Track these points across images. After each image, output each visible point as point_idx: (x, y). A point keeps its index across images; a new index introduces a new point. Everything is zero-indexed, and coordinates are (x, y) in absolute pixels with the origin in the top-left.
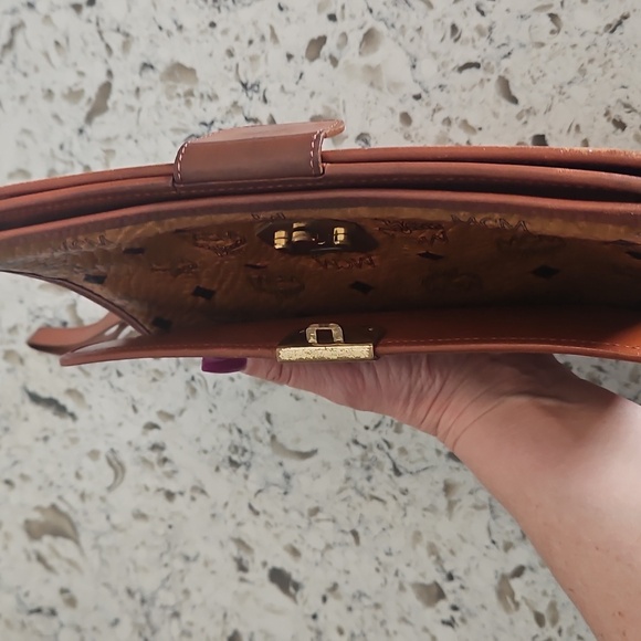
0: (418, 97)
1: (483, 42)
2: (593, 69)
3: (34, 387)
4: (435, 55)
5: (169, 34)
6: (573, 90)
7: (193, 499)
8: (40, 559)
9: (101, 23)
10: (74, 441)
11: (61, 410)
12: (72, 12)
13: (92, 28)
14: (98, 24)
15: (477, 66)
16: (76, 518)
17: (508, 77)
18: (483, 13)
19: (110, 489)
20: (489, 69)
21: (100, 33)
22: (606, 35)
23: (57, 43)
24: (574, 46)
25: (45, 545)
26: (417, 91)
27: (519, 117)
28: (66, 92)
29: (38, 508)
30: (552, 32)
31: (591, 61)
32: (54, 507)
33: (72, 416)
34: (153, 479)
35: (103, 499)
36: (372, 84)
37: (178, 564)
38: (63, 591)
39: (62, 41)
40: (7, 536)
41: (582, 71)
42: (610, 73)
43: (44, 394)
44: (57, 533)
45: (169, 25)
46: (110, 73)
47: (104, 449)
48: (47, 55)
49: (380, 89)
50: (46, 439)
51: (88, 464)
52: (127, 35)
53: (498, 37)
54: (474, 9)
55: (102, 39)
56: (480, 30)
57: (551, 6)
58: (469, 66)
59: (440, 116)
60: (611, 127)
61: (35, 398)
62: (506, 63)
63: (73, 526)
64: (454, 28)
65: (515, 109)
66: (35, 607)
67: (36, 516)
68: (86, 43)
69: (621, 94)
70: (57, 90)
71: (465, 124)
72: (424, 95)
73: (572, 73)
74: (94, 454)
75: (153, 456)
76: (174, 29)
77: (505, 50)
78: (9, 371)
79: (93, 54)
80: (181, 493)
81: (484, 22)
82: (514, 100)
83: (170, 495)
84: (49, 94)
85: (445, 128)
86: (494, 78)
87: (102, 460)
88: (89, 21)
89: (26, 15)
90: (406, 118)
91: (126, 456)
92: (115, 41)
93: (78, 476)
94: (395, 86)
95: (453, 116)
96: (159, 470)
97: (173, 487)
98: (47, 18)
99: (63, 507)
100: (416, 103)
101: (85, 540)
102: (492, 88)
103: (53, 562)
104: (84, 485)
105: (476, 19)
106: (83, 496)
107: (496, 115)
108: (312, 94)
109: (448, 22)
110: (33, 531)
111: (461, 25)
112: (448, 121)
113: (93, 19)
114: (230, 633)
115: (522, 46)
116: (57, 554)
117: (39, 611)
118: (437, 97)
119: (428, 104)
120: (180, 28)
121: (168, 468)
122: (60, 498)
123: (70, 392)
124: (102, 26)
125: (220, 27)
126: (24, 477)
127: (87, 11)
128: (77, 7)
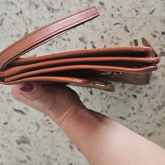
0: (105, 32)
1: (120, 18)
2: (147, 23)
3: (16, 108)
4: (108, 22)
5: (41, 19)
6: (143, 28)
7: (58, 132)
8: (21, 149)
9: (24, 18)
10: (27, 120)
11: (22, 113)
12: (16, 15)
13: (22, 19)
15: (119, 24)
16: (29, 138)
17: (126, 26)
18: (119, 11)
19: (37, 131)
20: (122, 24)
21: (24, 20)
22: (150, 15)
23: (13, 23)
24: (142, 18)
25: (22, 145)
26: (104, 30)
27: (130, 35)
28: (17, 35)
29: (20, 137)
30: (136, 15)
31: (147, 21)
32: (23, 137)
33: (26, 114)
34: (47, 128)
35: (35, 134)
36: (93, 29)
37: (55, 148)
38: (28, 156)
39: (14, 23)
40: (12, 144)
41: (144, 24)
42: (151, 24)
43: (18, 109)
44: (24, 142)
45: (41, 17)
46: (27, 30)
47: (34, 121)
48: (11, 26)
49: (95, 30)
50: (20, 120)
51: (31, 125)
52: (31, 20)
53: (123, 16)
54: (117, 10)
56: (119, 15)
57: (135, 8)
58: (117, 24)
59: (111, 36)
60: (152, 37)
61: (16, 110)
62: (126, 23)
63: (29, 140)
64: (112, 15)
65: (129, 34)
66: (21, 160)
67: (19, 139)
68: (20, 23)
69: (154, 29)
70: (14, 35)
71: (117, 38)
72: (106, 32)
73: (142, 24)
74: (32, 123)
75: (47, 123)
76: (42, 18)
77: (125, 20)
78: (9, 104)
79: (23, 25)
80: (55, 131)
81: (120, 13)
82: (128, 31)
83: (52, 132)
84: (12, 36)
85: (112, 39)
86: (123, 26)
87: (34, 124)
89: (4, 17)
90: (102, 37)
91: (40, 123)
92: (28, 22)
93: (29, 128)
94: (99, 30)
95: (114, 36)
96: (49, 126)
97: (52, 129)
98: (10, 17)
99: (25, 136)
100: (104, 33)
101: (32, 143)
102: (123, 29)
103: (24, 149)
104: (30, 130)
105: (117, 12)
106: (30, 133)
107: (124, 35)
108: (79, 33)
109: (111, 13)
110: (19, 142)
111: (114, 14)
112: (113, 37)
113: (22, 17)
114: (70, 163)
115: (129, 18)
116: (25, 147)
118: (109, 32)
119: (107, 34)
120: (44, 18)
121: (51, 125)
122: (25, 134)
123: (25, 108)
125: (54, 17)
126: (15, 130)
127: (20, 15)
128: (17, 14)
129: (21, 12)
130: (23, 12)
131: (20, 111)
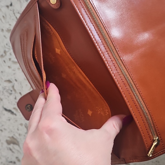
3: (5, 107)
8: (11, 149)
9: (14, 11)
10: (16, 121)
11: (12, 113)
12: (6, 8)
13: (12, 12)
14: (13, 11)
16: (19, 140)
19: (26, 133)
21: (14, 13)
23: (3, 16)
25: (11, 146)
28: (7, 30)
29: (9, 137)
32: (13, 137)
33: (15, 115)
35: (24, 136)
38: (17, 158)
39: (5, 16)
40: (2, 143)
43: (8, 109)
44: (14, 143)
47: (24, 123)
48: (1, 20)
50: (9, 120)
51: (20, 127)
55: (15, 15)
61: (6, 110)
63: (18, 142)
66: (10, 161)
67: (9, 139)
68: (11, 16)
70: (4, 29)
74: (21, 124)
79: (13, 19)
84: (2, 30)
87: (24, 126)
88: (11, 10)
93: (18, 130)
99: (15, 137)
101: (21, 145)
103: (13, 150)
104: (20, 132)
106: (20, 135)
110: (9, 143)
113: (12, 10)
116: (14, 149)
117: (11, 162)
122: (14, 135)
123: (14, 108)
124: (15, 12)
126: (5, 129)
127: (10, 7)
128: (8, 7)
129: (11, 5)
130: (13, 4)
131: (10, 111)
